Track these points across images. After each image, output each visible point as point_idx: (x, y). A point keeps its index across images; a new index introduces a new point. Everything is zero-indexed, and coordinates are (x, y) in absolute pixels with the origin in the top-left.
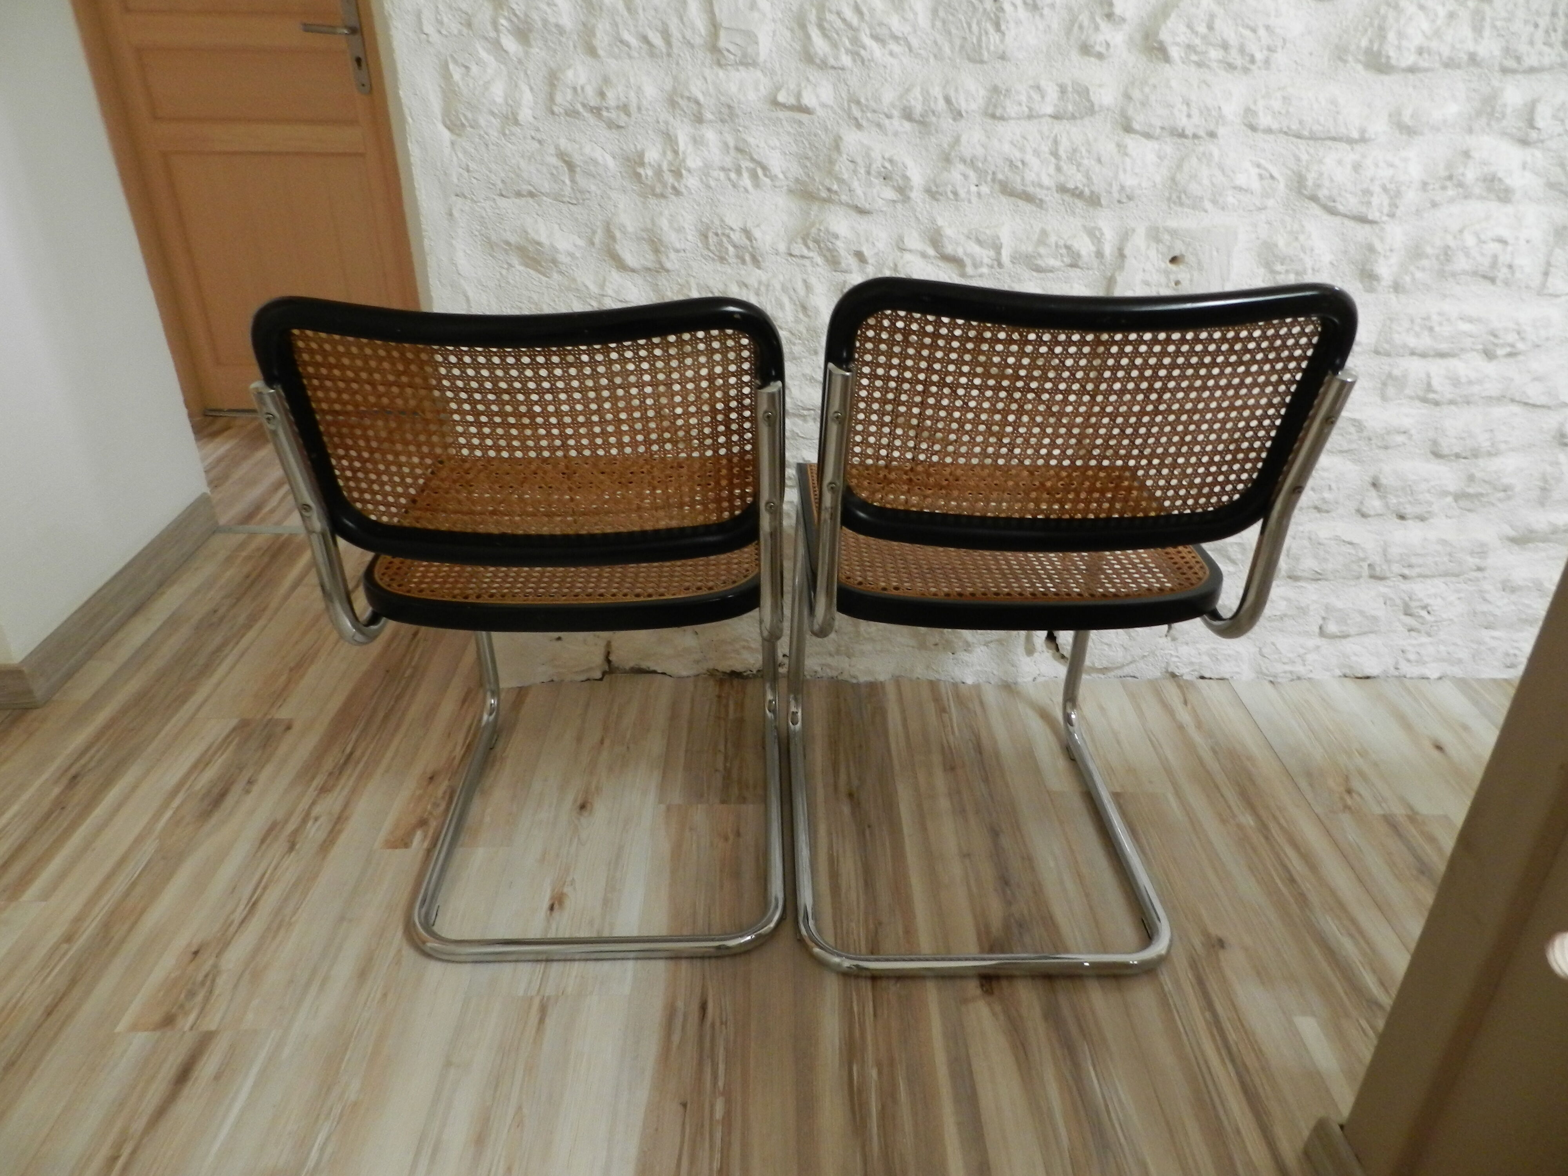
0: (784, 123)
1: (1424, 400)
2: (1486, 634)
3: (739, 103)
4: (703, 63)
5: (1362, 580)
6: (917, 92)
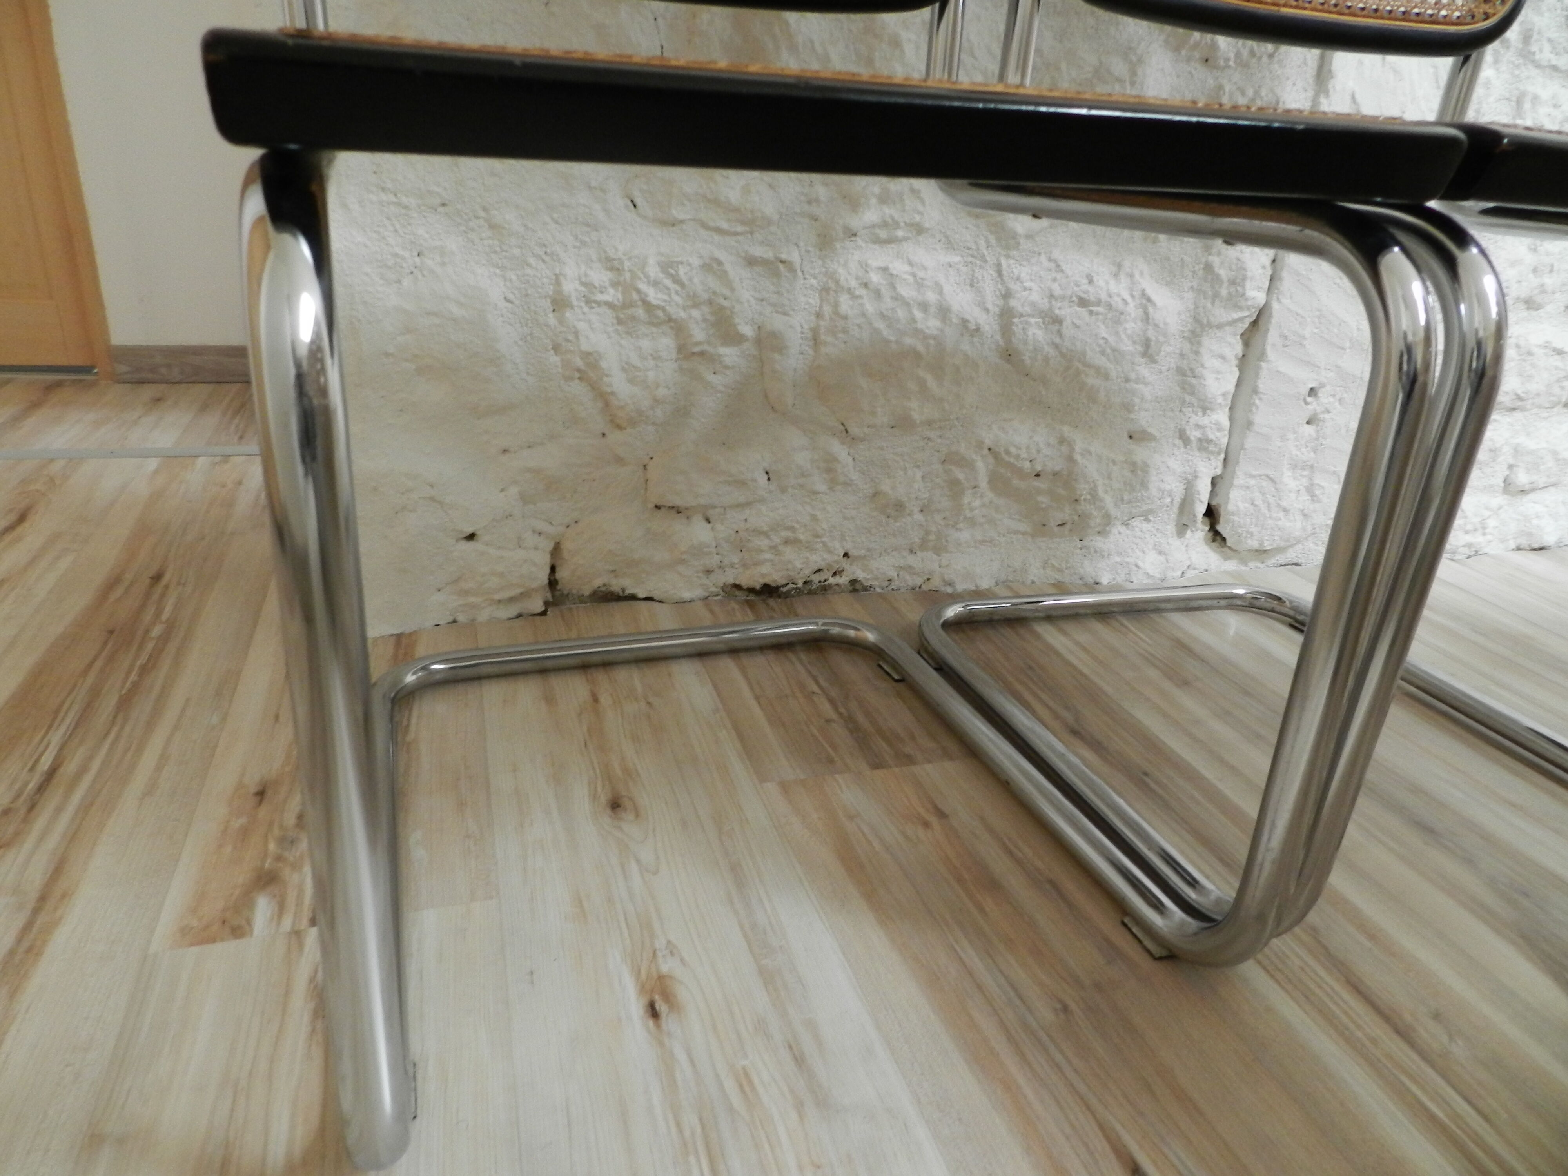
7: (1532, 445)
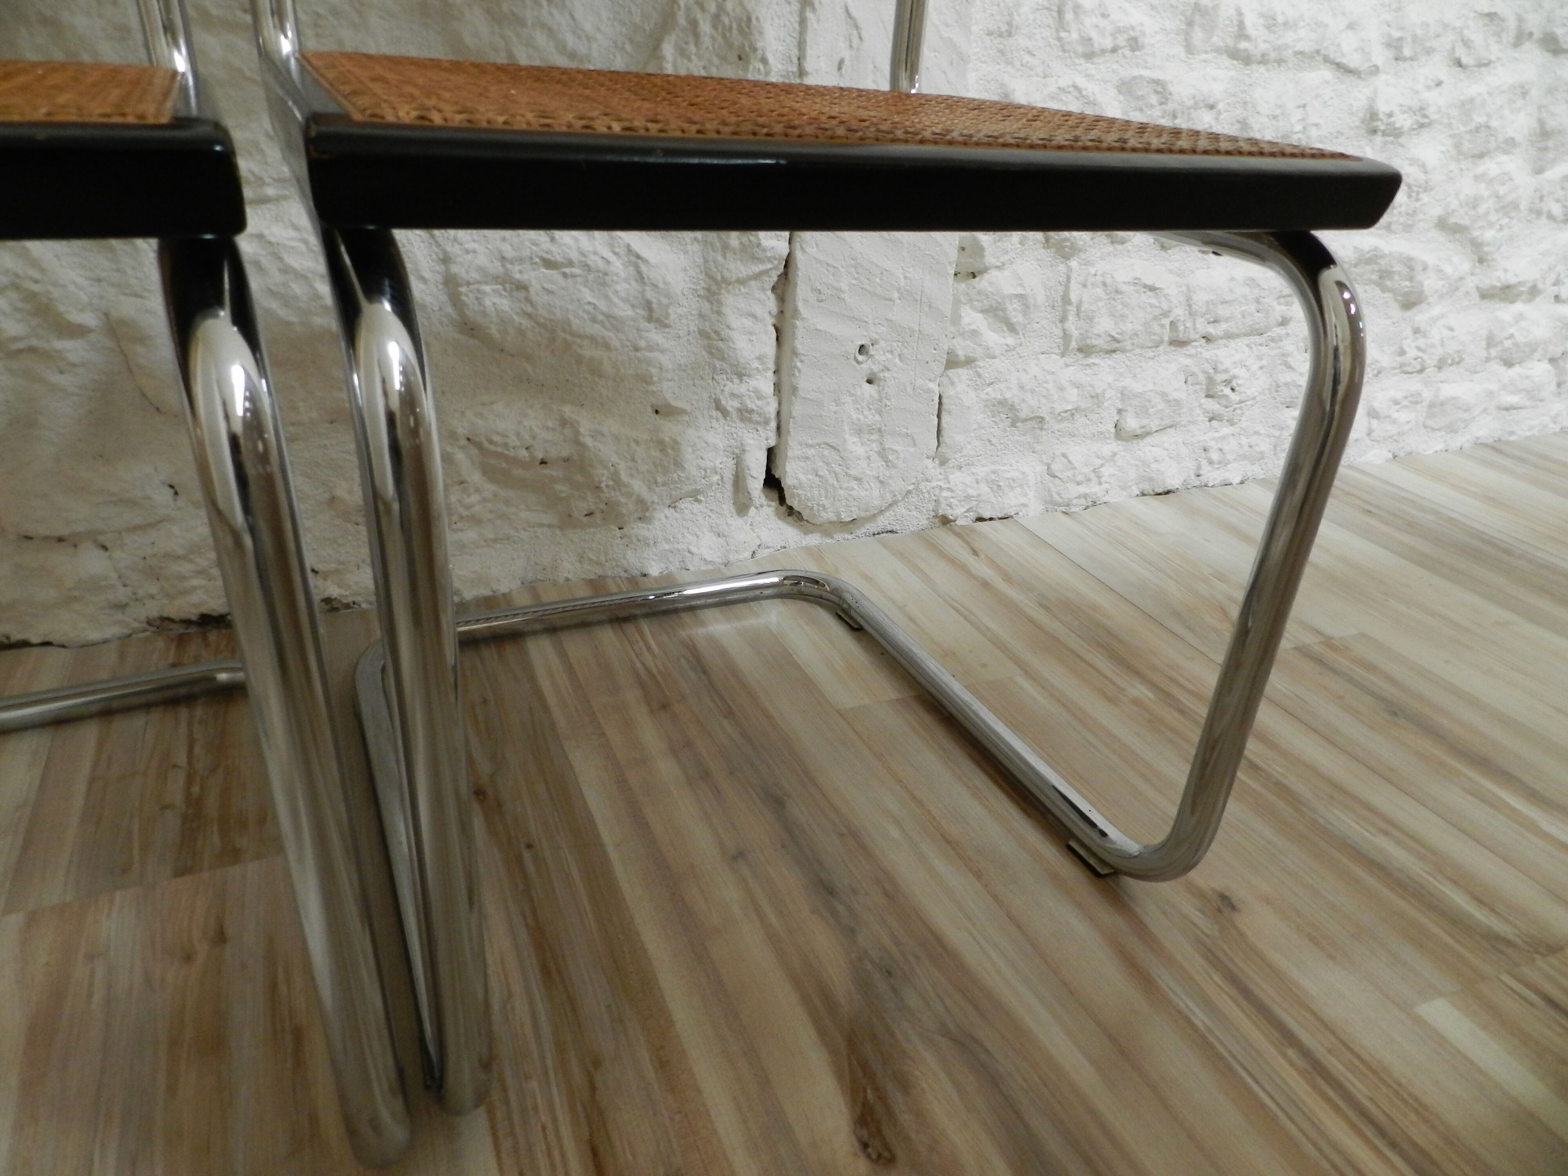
1: (1235, 54)
5: (1161, 348)
7: (1137, 387)
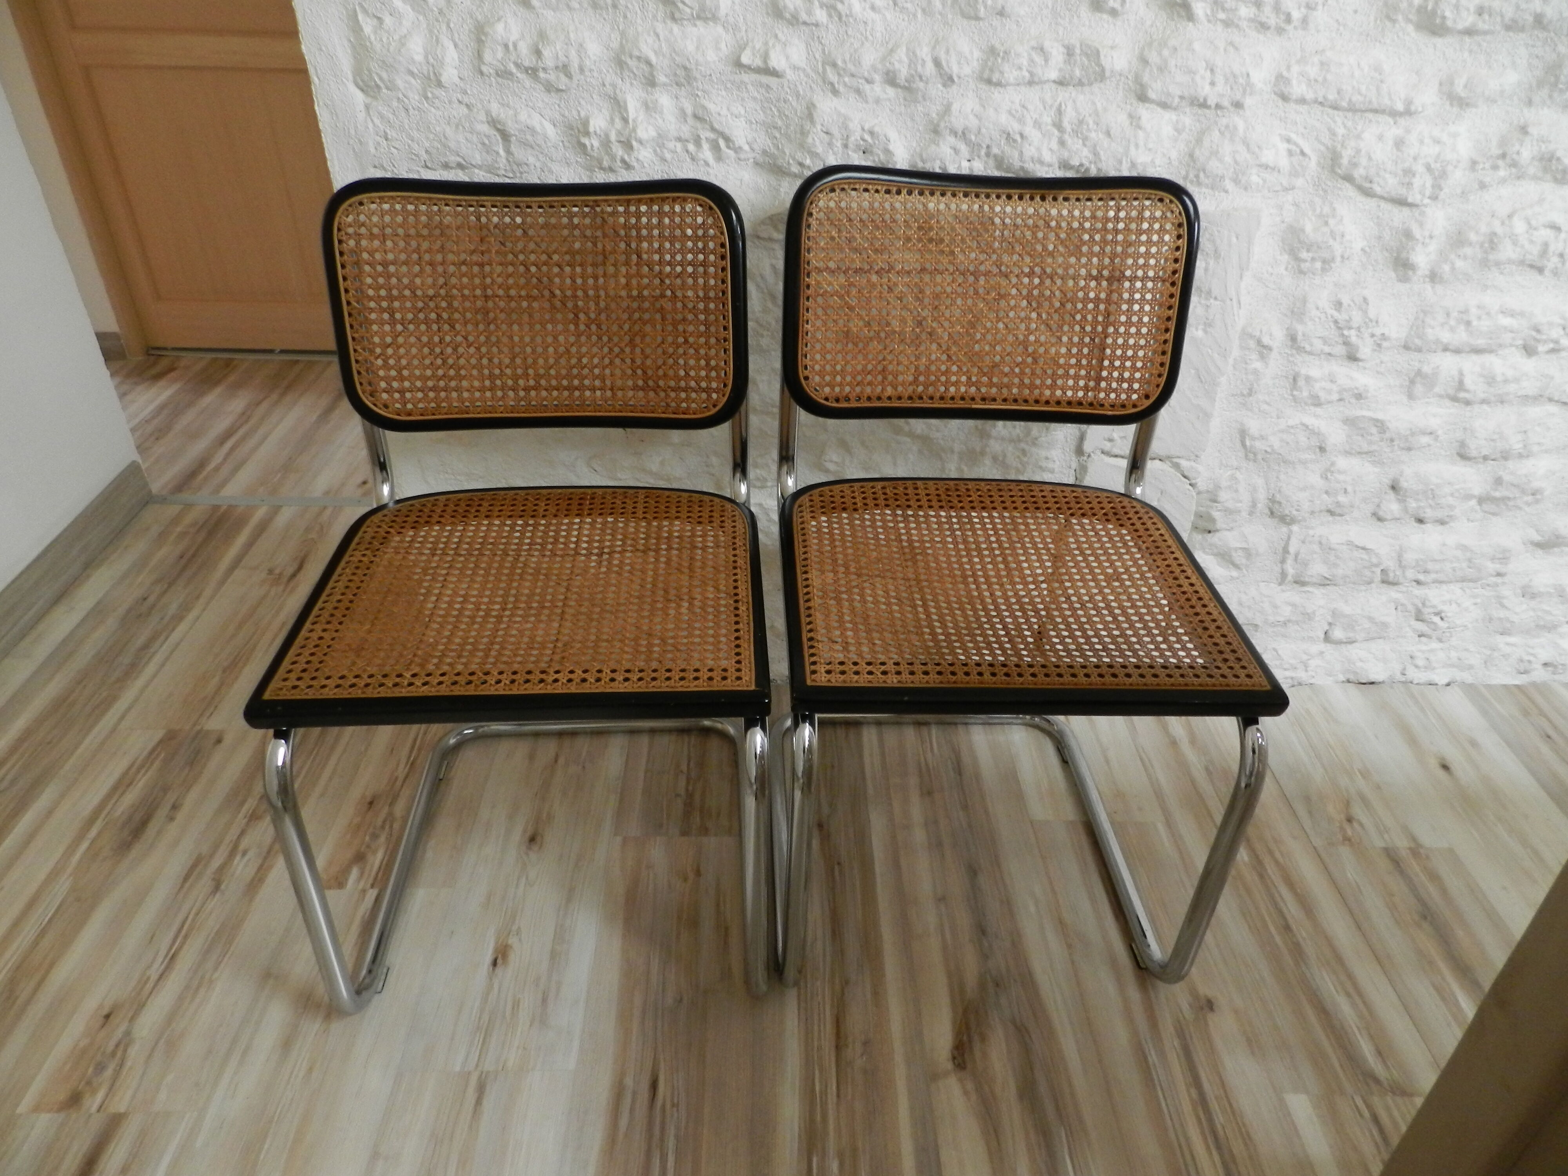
0: (750, 87)
1: (1454, 399)
2: (1501, 640)
3: (697, 64)
4: (655, 17)
5: (1373, 585)
6: (902, 53)
7: (1347, 610)
